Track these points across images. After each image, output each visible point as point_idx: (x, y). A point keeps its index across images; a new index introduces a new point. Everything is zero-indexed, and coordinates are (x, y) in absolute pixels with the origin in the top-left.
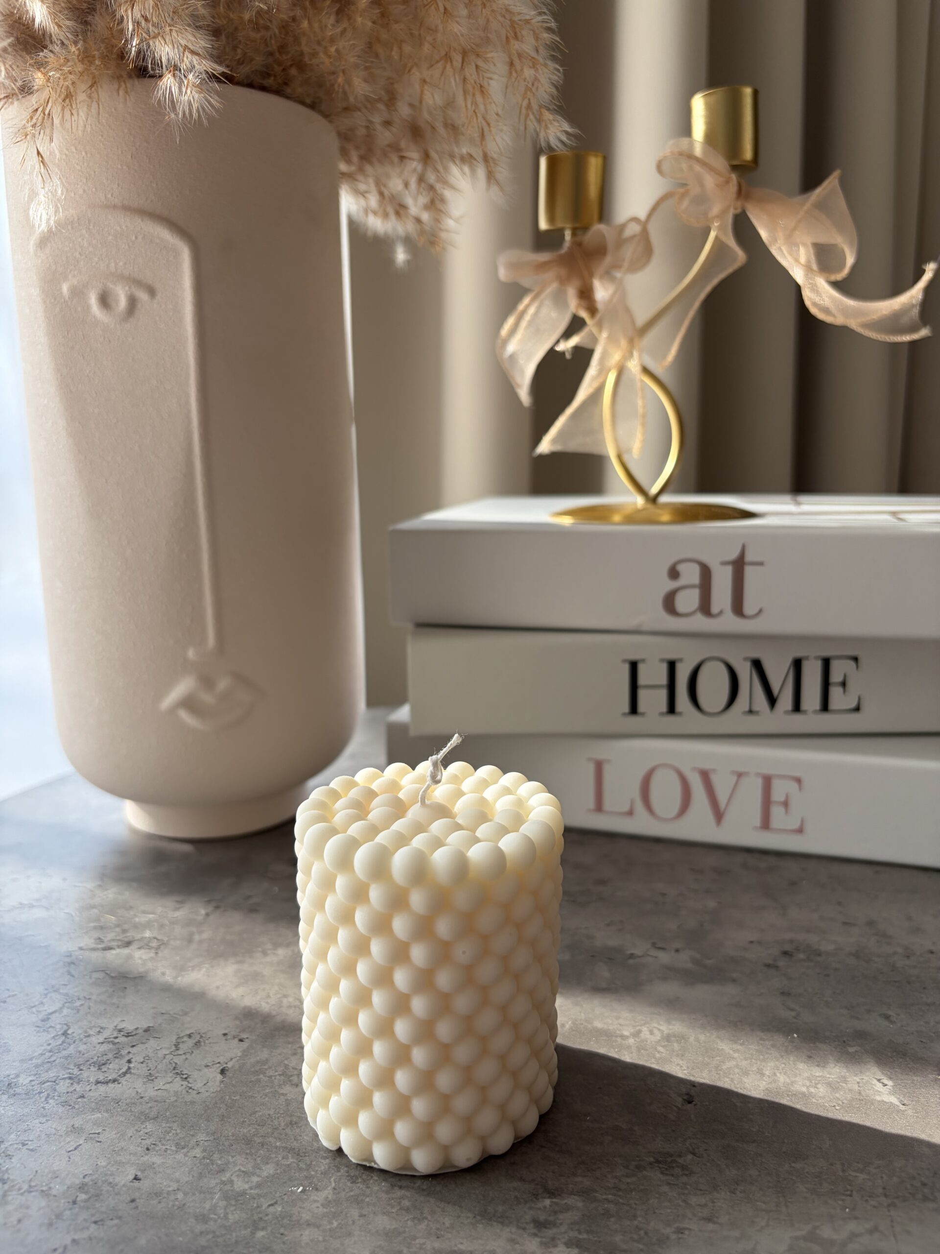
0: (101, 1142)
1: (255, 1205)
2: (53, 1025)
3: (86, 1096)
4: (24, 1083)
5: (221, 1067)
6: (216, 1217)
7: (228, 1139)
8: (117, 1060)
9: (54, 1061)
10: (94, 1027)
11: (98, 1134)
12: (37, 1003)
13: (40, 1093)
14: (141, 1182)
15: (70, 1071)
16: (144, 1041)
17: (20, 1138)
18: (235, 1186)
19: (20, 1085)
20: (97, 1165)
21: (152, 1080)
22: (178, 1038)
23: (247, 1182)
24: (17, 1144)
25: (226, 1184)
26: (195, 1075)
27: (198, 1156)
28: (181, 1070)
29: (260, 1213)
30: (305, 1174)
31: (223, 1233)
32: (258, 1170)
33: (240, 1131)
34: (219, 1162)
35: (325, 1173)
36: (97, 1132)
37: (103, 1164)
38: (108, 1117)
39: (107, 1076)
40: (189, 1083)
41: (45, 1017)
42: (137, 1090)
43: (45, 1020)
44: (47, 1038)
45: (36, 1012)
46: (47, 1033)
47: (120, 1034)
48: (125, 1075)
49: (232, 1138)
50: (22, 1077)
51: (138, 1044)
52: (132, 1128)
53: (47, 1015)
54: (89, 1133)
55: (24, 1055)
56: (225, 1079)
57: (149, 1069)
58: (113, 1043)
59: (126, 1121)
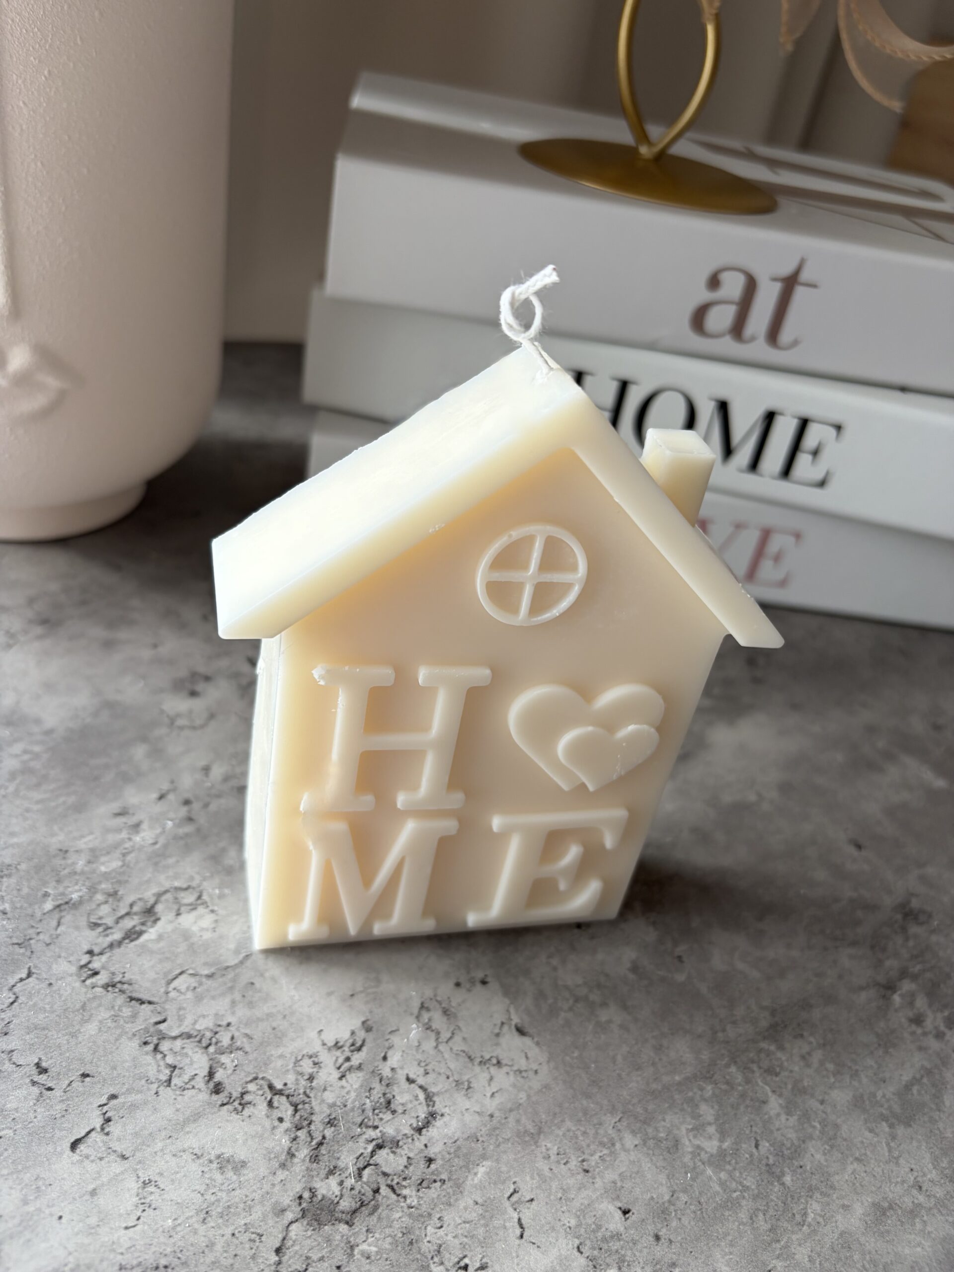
0: (532, 1200)
1: (747, 1156)
2: (240, 1090)
3: (432, 1156)
4: (338, 1193)
5: (513, 1027)
6: (738, 1193)
7: (633, 1105)
8: (396, 1090)
9: (324, 1137)
10: (297, 1061)
11: (515, 1192)
12: (168, 1071)
13: (377, 1191)
14: (633, 1211)
15: (364, 1137)
16: (387, 1044)
17: (446, 1263)
18: (708, 1150)
19: (338, 1198)
20: (570, 1228)
21: (469, 1088)
22: (418, 1017)
23: (710, 1138)
25: (699, 1154)
26: (498, 1052)
27: (637, 1142)
28: (478, 1055)
29: (760, 1161)
30: (736, 1093)
31: (764, 1203)
32: (701, 1118)
33: (630, 1089)
34: (662, 1135)
35: (748, 1081)
36: (511, 1190)
37: (573, 1222)
38: (494, 1164)
39: (416, 1116)
40: (509, 1066)
41: (211, 1085)
42: (472, 1110)
43: (219, 1089)
44: (263, 1113)
45: (187, 1086)
46: (252, 1107)
47: (344, 1051)
48: (431, 1100)
49: (635, 1101)
50: (321, 1187)
51: (386, 1053)
52: (537, 1159)
53: (208, 1081)
54: (506, 1199)
55: (272, 1156)
56: (536, 1040)
57: (445, 1077)
58: (357, 1069)
59: (519, 1156)
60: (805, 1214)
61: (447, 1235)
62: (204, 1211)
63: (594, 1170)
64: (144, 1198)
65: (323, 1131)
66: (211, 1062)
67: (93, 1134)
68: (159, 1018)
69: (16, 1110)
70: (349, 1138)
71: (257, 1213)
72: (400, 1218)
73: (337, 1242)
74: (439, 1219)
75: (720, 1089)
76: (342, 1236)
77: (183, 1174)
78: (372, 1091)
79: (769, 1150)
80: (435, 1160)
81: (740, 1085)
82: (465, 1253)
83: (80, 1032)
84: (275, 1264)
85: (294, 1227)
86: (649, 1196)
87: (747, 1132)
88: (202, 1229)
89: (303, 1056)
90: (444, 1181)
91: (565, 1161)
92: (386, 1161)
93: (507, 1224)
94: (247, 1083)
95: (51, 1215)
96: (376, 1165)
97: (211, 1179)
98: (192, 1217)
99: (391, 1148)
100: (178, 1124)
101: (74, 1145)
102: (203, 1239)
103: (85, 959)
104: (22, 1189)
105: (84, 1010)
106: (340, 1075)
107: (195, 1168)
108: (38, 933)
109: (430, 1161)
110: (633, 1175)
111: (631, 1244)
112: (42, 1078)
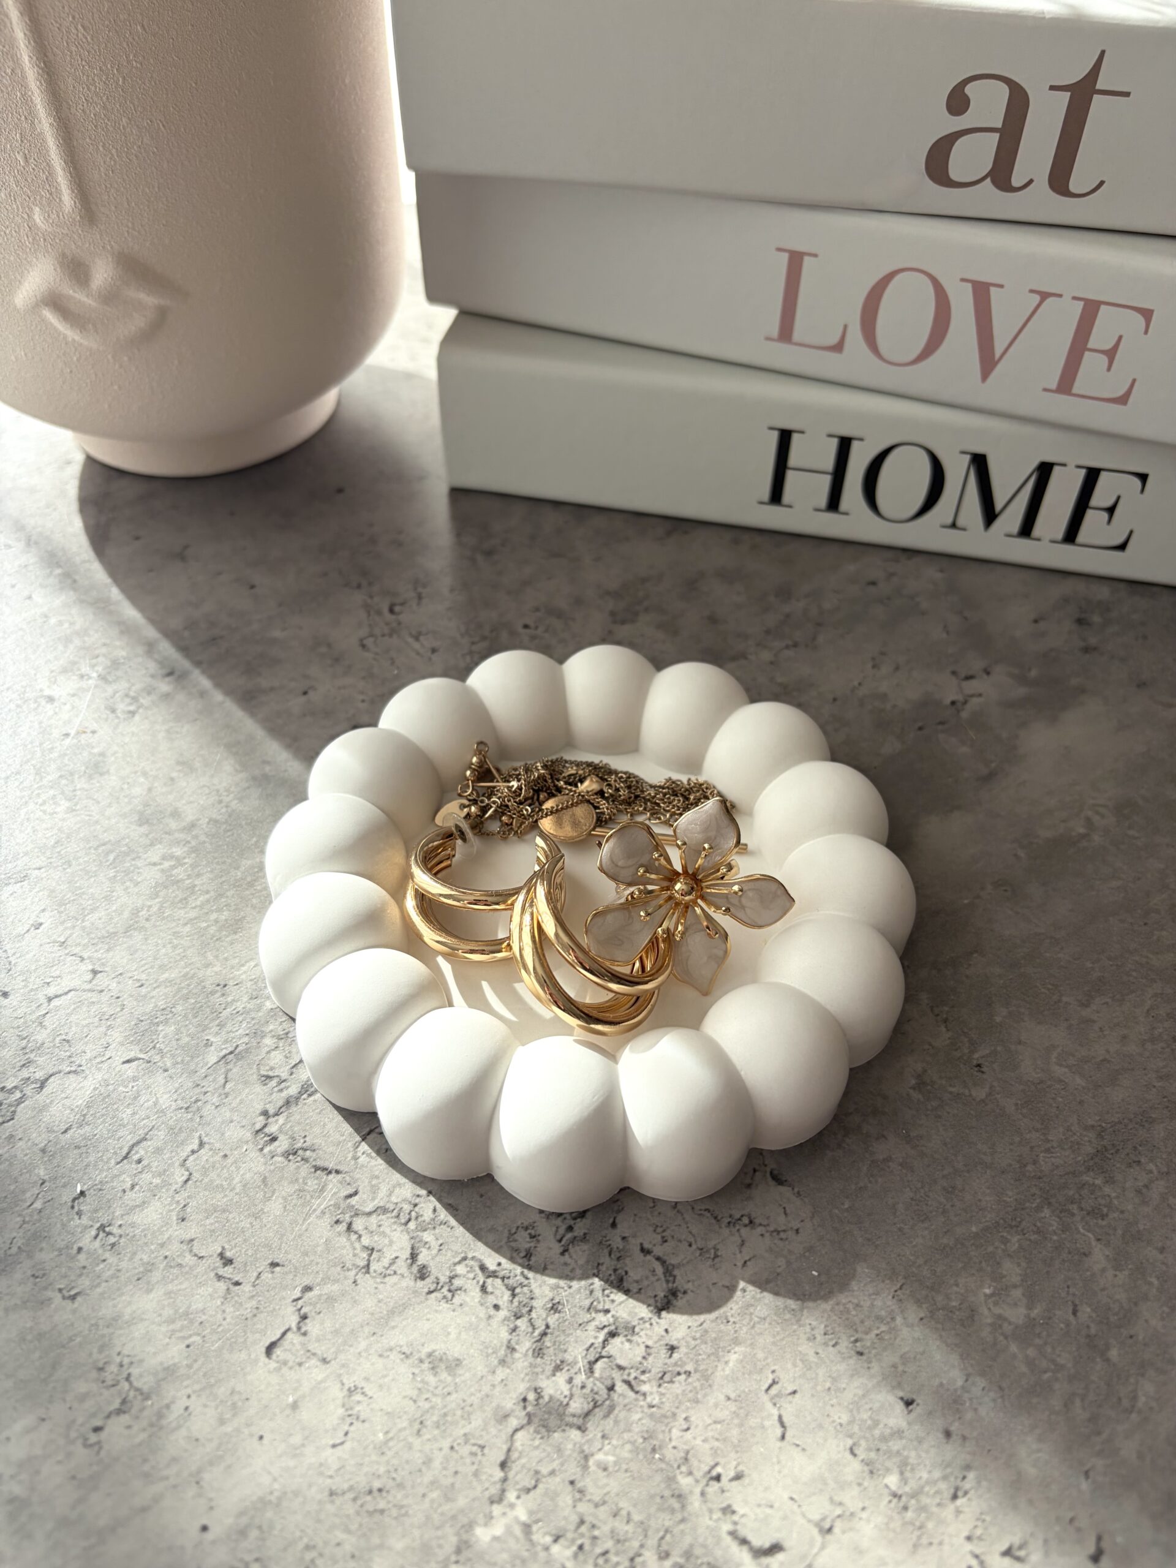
0: (794, 1392)
1: (1062, 1325)
2: (448, 1273)
3: (675, 1343)
4: (567, 1393)
5: (768, 1175)
6: (1049, 1374)
7: (920, 1266)
8: (628, 1261)
9: (547, 1327)
10: (511, 1234)
11: (774, 1382)
12: (365, 1255)
13: (611, 1388)
14: (919, 1401)
15: (593, 1324)
17: (695, 1472)
18: (1013, 1320)
19: (567, 1399)
20: (841, 1425)
21: (716, 1256)
23: (1016, 1304)
24: (707, 1485)
25: (1000, 1326)
27: (922, 1315)
29: (1078, 1331)
30: (1049, 1245)
31: (1083, 1386)
32: (1004, 1280)
33: (915, 1246)
34: (954, 1304)
35: (1065, 1228)
36: (770, 1381)
37: (845, 1418)
38: (748, 1350)
39: (653, 1295)
40: (765, 1226)
41: (415, 1269)
42: (720, 1284)
43: (424, 1274)
44: (477, 1300)
45: (388, 1272)
46: (463, 1293)
47: (565, 1219)
48: (671, 1275)
49: (920, 1261)
50: (547, 1386)
51: (615, 1218)
52: (800, 1341)
53: (412, 1265)
54: (763, 1392)
55: (490, 1351)
56: (796, 1190)
57: (687, 1244)
58: (581, 1241)
59: (778, 1338)
60: (1135, 1398)
61: (695, 1440)
62: (418, 1421)
63: (870, 1352)
64: (351, 1409)
65: (546, 1319)
66: (413, 1241)
67: (289, 1335)
68: (351, 1191)
69: (203, 1311)
70: (576, 1326)
71: (477, 1421)
72: (640, 1419)
73: (568, 1452)
74: (686, 1419)
75: (1030, 1240)
76: (575, 1444)
77: (390, 1378)
78: (600, 1267)
79: (1090, 1317)
80: (678, 1348)
81: (1055, 1233)
82: (717, 1460)
83: (264, 1213)
84: (500, 1480)
85: (519, 1435)
86: (937, 1382)
87: (1063, 1295)
88: (417, 1442)
89: (518, 1228)
90: (690, 1373)
91: (834, 1342)
92: (621, 1351)
93: (767, 1423)
94: (455, 1264)
95: (251, 1435)
96: (609, 1357)
97: (422, 1381)
98: (404, 1429)
99: (626, 1336)
100: (382, 1318)
101: (270, 1349)
102: (418, 1455)
103: (260, 1121)
104: (217, 1408)
105: (266, 1185)
106: (561, 1250)
107: (404, 1370)
108: (206, 1093)
109: (672, 1349)
110: (918, 1356)
111: (915, 1443)
112: (227, 1271)
